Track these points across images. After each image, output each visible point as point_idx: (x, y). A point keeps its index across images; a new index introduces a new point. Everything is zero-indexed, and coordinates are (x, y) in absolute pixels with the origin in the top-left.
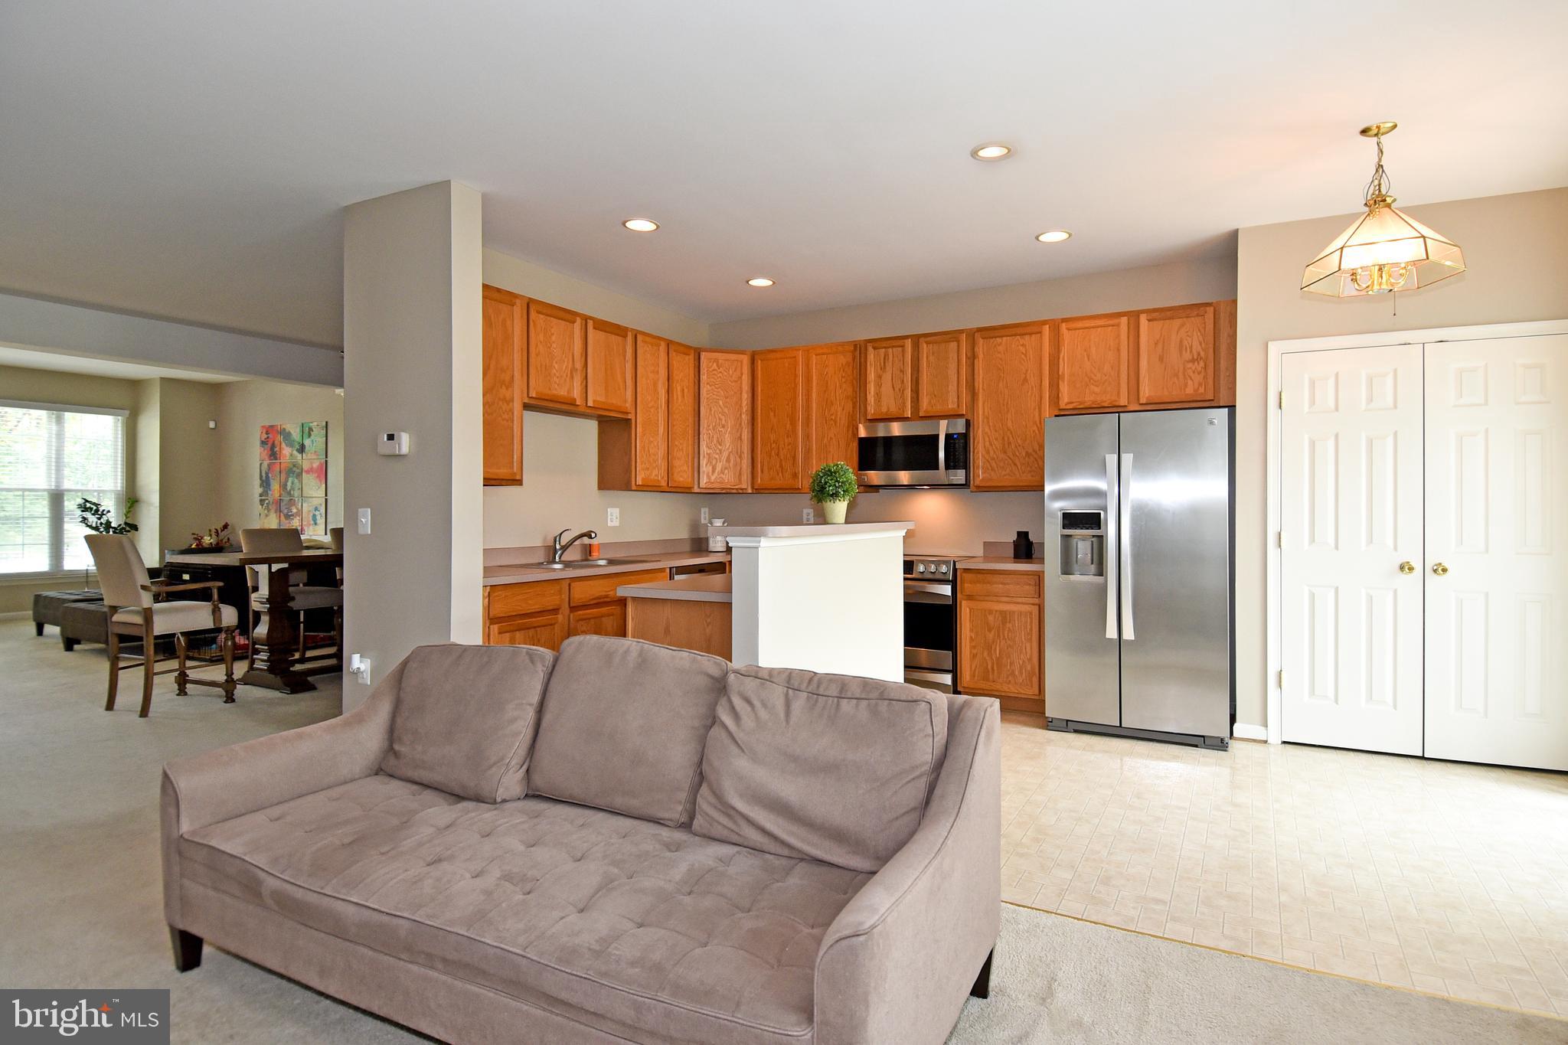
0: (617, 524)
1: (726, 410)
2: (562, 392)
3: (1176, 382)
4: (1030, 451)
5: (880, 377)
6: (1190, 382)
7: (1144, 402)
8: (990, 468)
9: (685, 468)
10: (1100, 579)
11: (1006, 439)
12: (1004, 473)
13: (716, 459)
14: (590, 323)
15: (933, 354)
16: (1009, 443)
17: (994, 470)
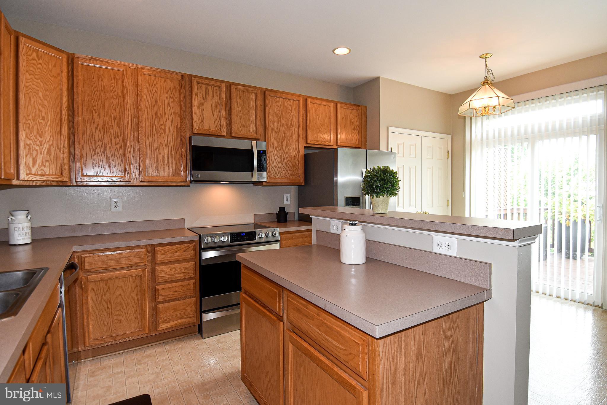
1: (46, 102)
3: (350, 137)
4: (294, 164)
5: (203, 104)
6: (354, 138)
7: (339, 145)
8: (274, 173)
9: (10, 158)
11: (282, 156)
12: (282, 175)
15: (240, 97)
16: (284, 159)
17: (276, 173)
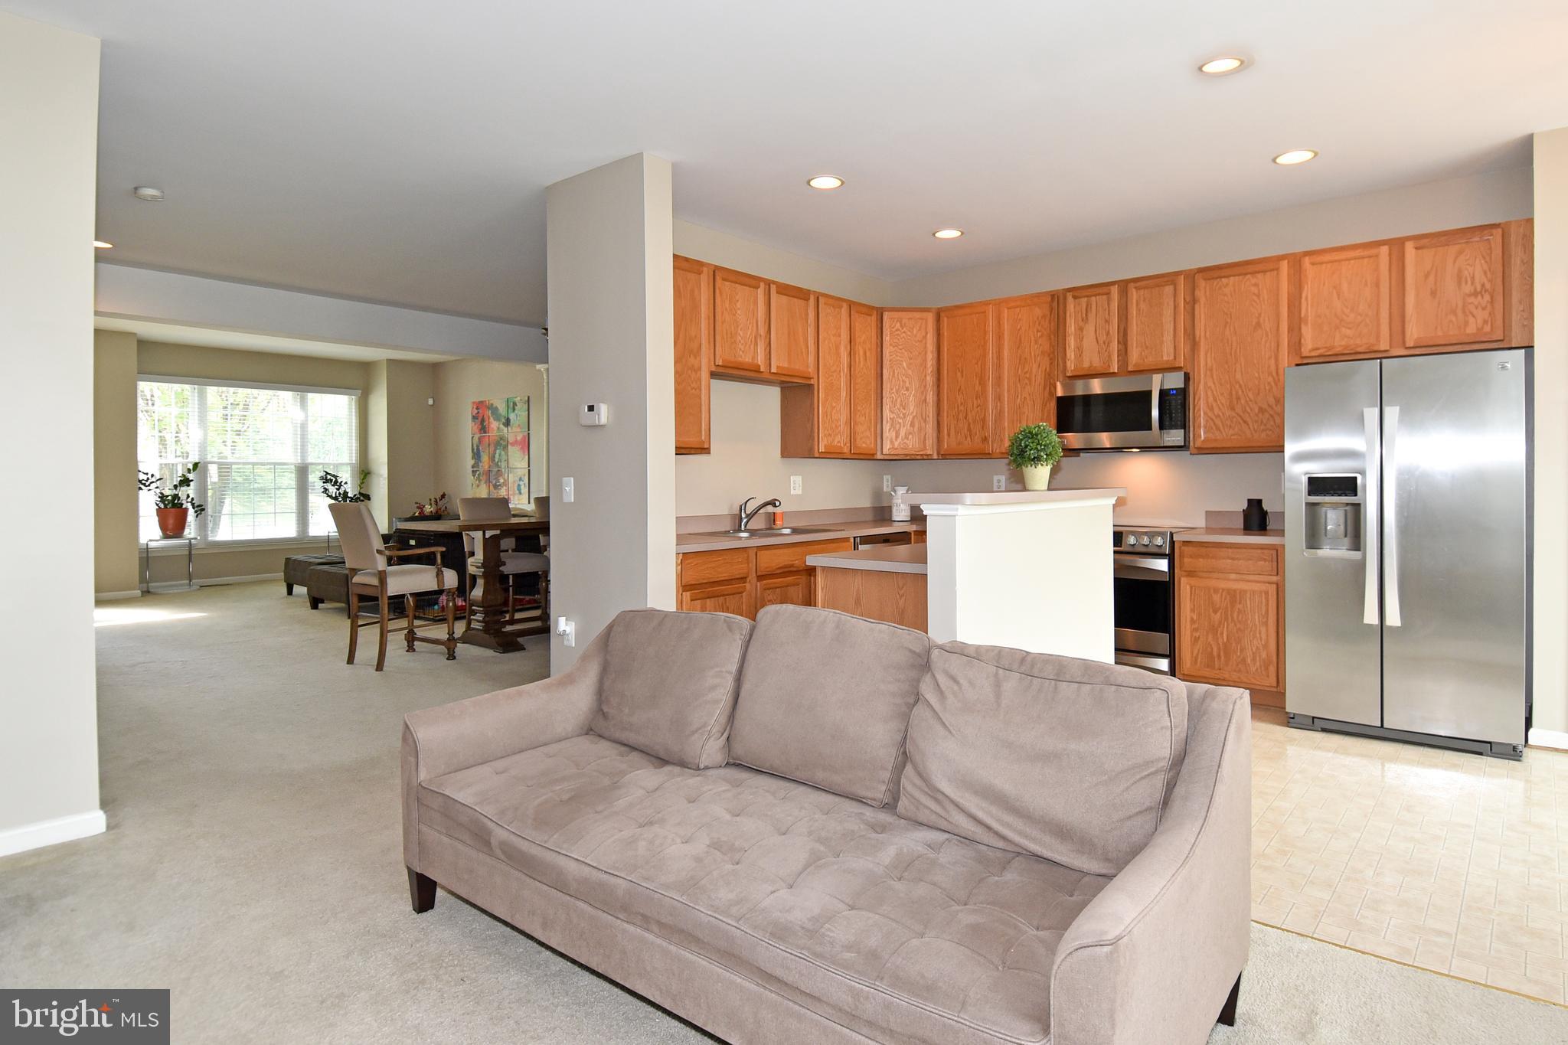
0: (800, 492)
1: (910, 372)
2: (746, 359)
3: (1454, 319)
4: (1265, 406)
5: (1081, 329)
6: (1471, 320)
7: (1412, 345)
8: (1214, 428)
9: (868, 433)
10: (1356, 555)
11: (1234, 393)
12: (1231, 432)
13: (900, 424)
14: (773, 288)
16: (1238, 398)
17: (1218, 429)
